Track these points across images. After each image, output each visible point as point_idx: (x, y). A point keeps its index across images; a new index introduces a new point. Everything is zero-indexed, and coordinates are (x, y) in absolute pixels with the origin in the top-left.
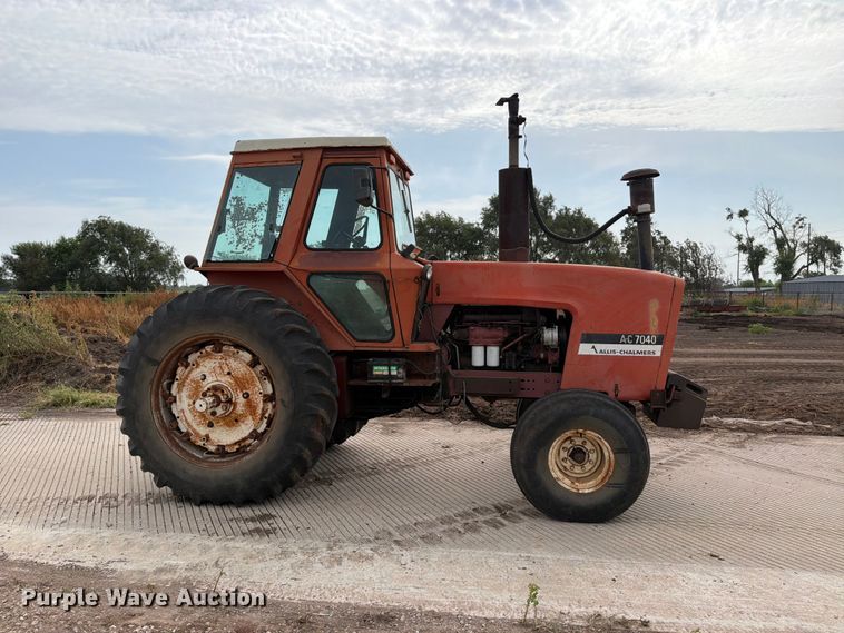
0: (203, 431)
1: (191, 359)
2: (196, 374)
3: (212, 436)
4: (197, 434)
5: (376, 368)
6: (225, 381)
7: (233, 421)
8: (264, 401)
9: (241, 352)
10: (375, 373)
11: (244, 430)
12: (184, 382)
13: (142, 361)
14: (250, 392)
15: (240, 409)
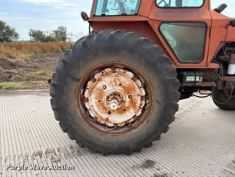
0: (105, 116)
1: (97, 76)
2: (100, 85)
3: (110, 119)
4: (101, 118)
5: (188, 77)
6: (118, 89)
7: (122, 110)
8: (141, 100)
9: (127, 72)
10: (187, 80)
11: (129, 115)
12: (92, 90)
13: (69, 79)
14: (132, 95)
15: (127, 104)
